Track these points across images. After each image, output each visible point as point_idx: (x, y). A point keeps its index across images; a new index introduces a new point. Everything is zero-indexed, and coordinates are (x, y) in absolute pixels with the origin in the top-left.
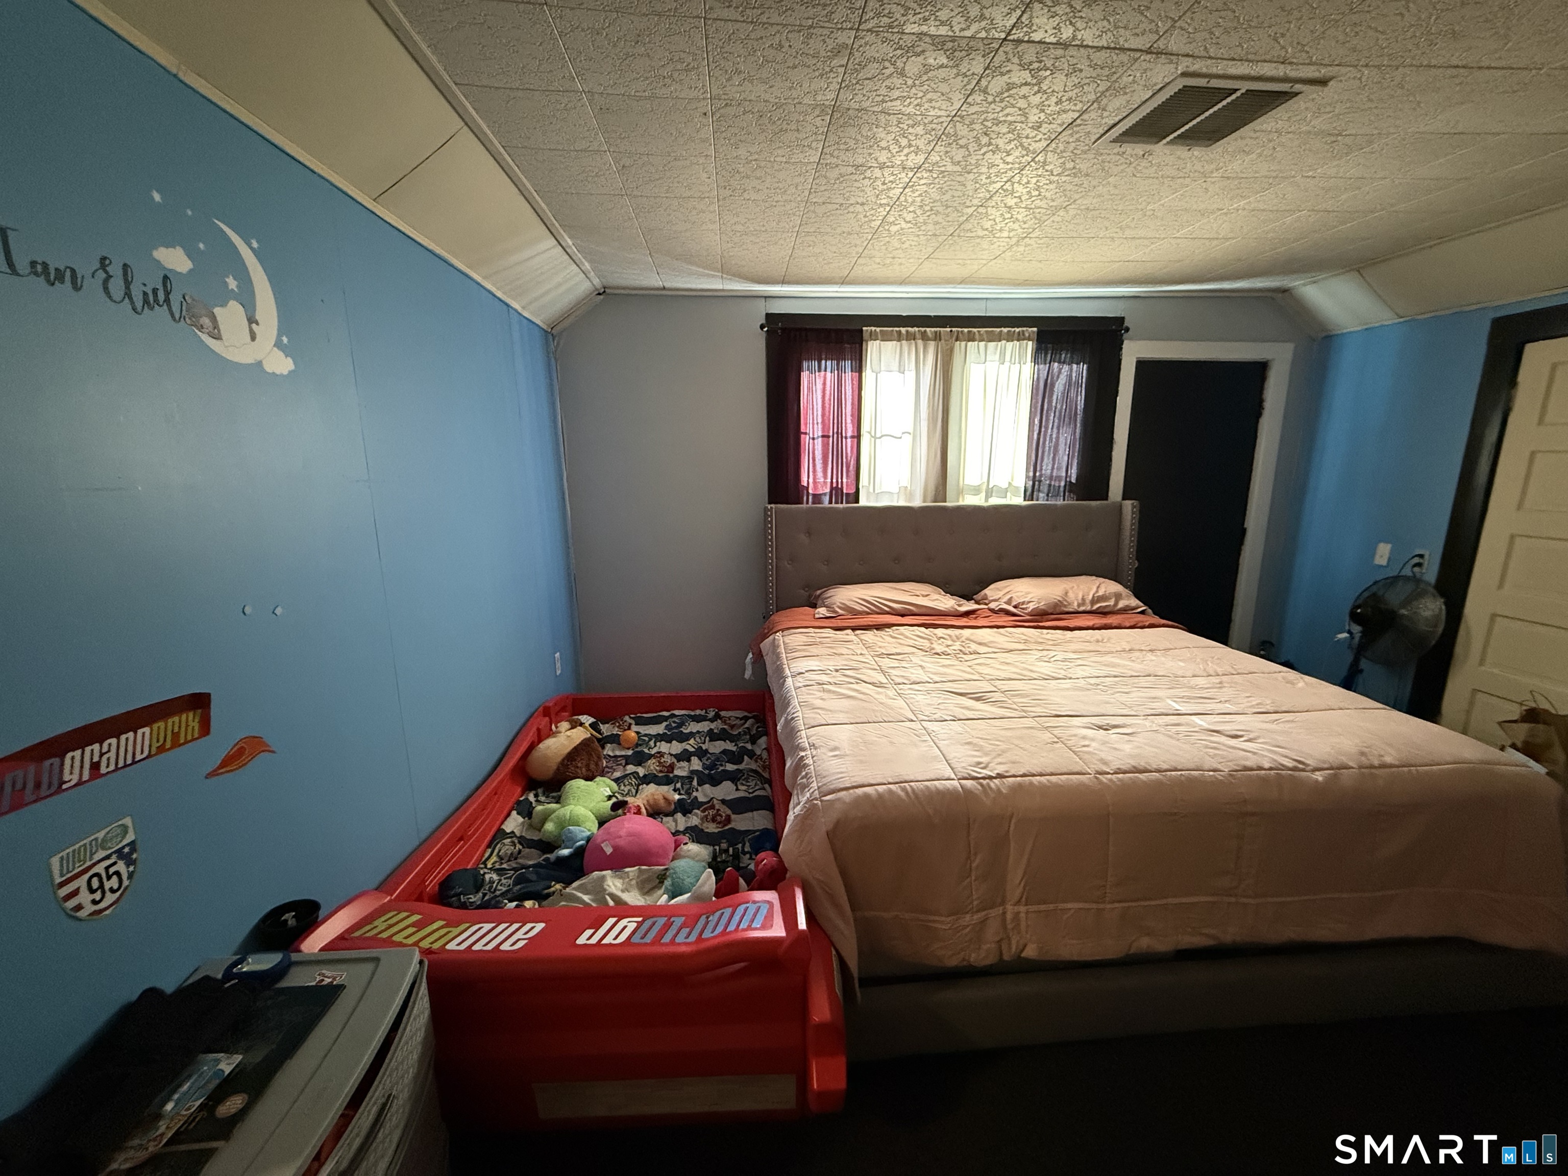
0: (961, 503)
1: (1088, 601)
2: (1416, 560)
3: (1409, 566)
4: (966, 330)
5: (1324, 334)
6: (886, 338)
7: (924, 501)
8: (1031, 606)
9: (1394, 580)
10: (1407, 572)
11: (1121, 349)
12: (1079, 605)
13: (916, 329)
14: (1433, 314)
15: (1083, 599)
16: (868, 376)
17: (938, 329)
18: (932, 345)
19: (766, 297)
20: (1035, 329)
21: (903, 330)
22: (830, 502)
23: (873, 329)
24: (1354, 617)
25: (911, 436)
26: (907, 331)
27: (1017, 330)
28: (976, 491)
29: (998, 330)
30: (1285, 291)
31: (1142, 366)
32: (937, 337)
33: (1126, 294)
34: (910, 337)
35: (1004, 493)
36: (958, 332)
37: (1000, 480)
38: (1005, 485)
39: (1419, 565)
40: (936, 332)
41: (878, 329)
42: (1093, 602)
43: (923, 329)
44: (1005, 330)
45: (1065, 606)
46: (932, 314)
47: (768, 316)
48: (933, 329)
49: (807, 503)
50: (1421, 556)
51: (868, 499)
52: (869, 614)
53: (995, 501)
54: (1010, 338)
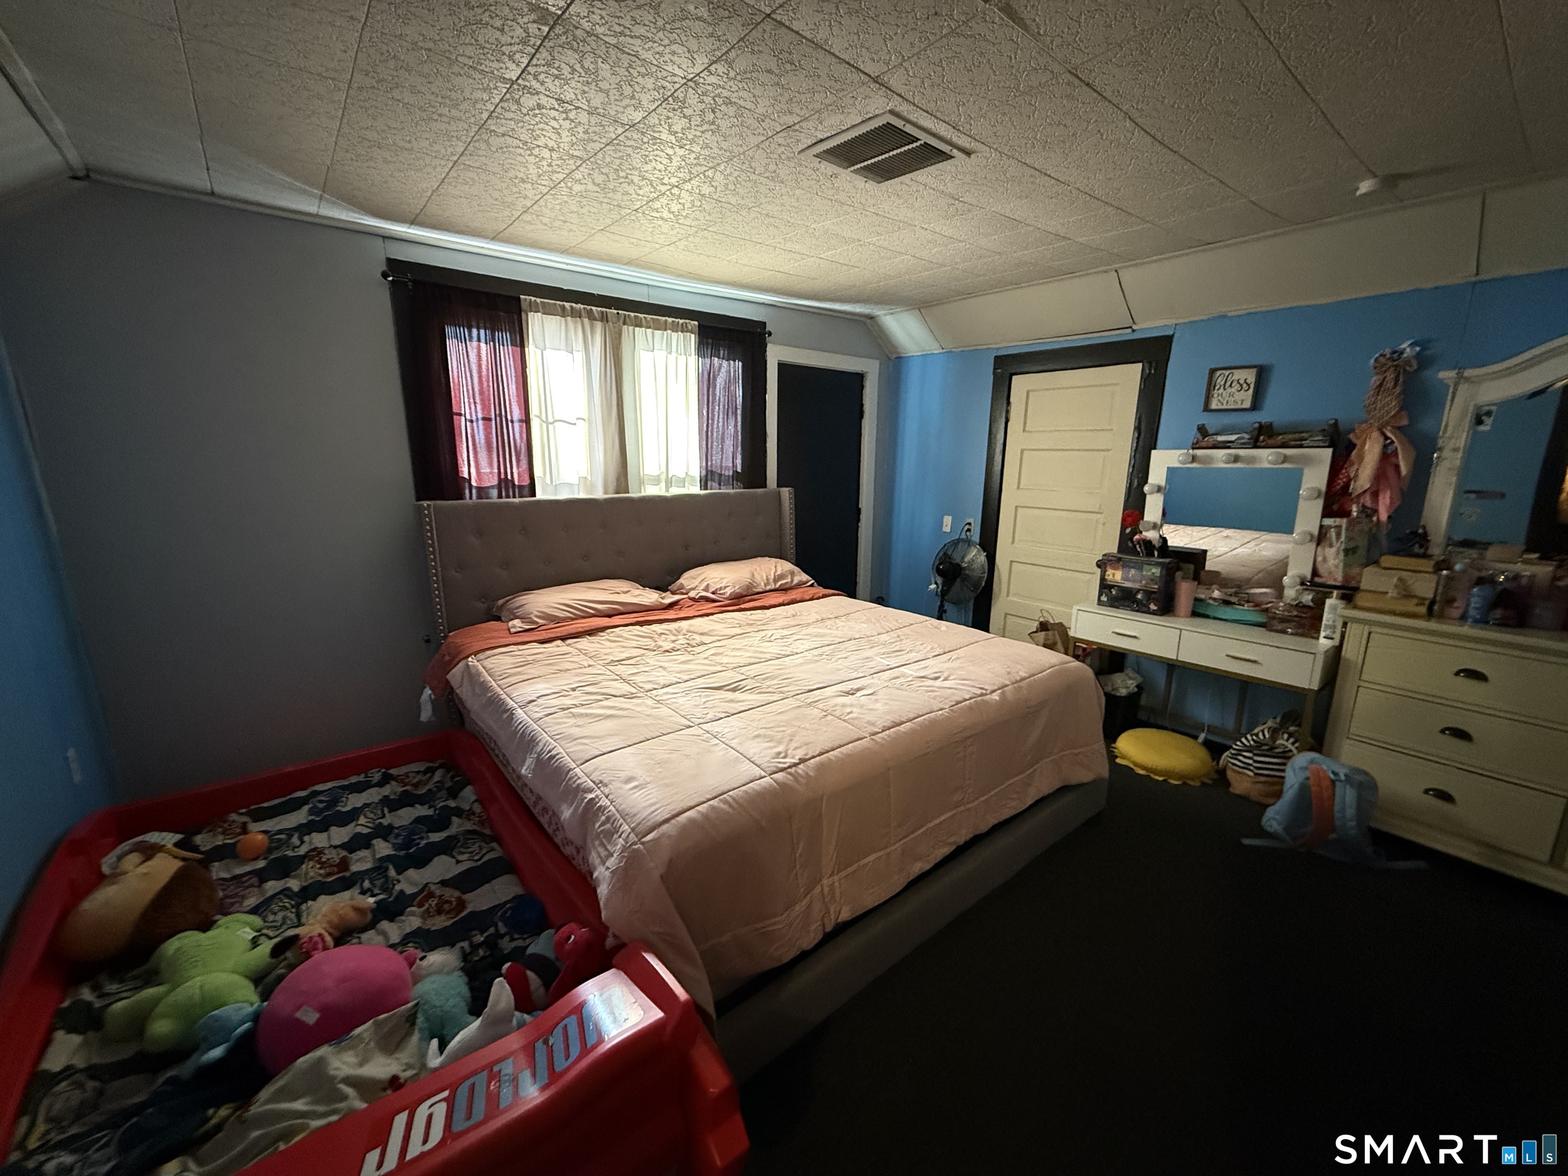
0: (643, 494)
1: (771, 581)
2: (967, 527)
3: (964, 533)
4: (632, 314)
5: (894, 356)
6: (548, 311)
7: (606, 493)
8: (728, 591)
9: (956, 543)
10: (963, 536)
11: (766, 351)
12: (765, 585)
13: (582, 306)
14: (960, 349)
15: (768, 579)
16: (532, 352)
17: (604, 309)
18: (599, 325)
19: (384, 237)
20: (696, 323)
21: (567, 305)
22: (500, 496)
23: (533, 299)
24: (939, 572)
25: (586, 424)
26: (571, 307)
27: (681, 321)
28: (656, 481)
29: (664, 318)
30: (872, 318)
31: (783, 367)
32: (604, 318)
33: (762, 301)
34: (576, 314)
35: (682, 482)
36: (625, 315)
37: (678, 470)
38: (682, 475)
39: (969, 530)
40: (602, 313)
41: (538, 300)
42: (775, 581)
43: (589, 307)
44: (670, 320)
45: (755, 587)
46: (595, 293)
47: (391, 262)
48: (599, 309)
49: (471, 498)
50: (969, 524)
51: (544, 492)
52: (572, 619)
53: (675, 491)
54: (675, 328)
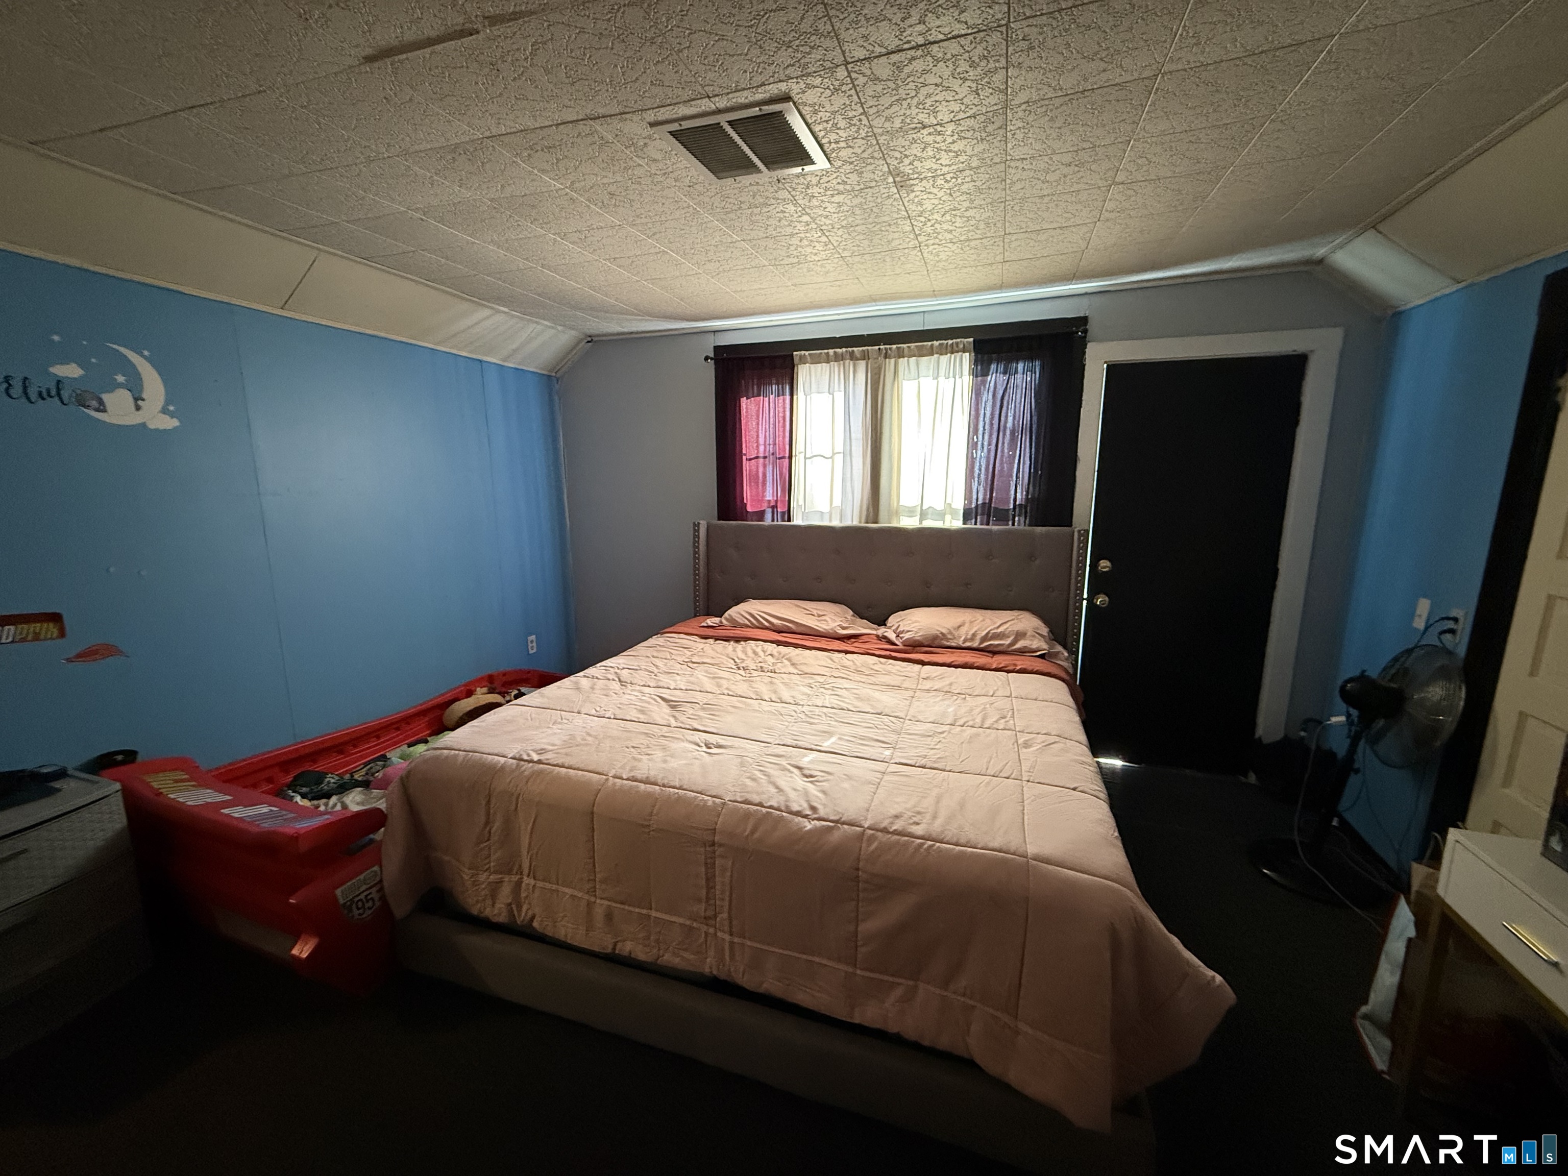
0: (894, 524)
2: (1450, 625)
4: (894, 346)
5: (1390, 312)
6: (816, 361)
7: (860, 522)
11: (1084, 353)
13: (844, 350)
16: (800, 397)
17: (866, 348)
18: (862, 365)
19: (714, 332)
20: (971, 340)
21: (831, 351)
22: (773, 520)
23: (803, 352)
25: (842, 455)
26: (835, 352)
27: (950, 342)
28: (911, 512)
29: (930, 343)
30: (1321, 261)
32: (865, 357)
33: (1089, 291)
34: (838, 358)
35: (941, 515)
36: (886, 349)
37: (934, 501)
38: (940, 506)
39: (1451, 633)
40: (863, 351)
41: (807, 353)
43: (850, 349)
44: (936, 343)
46: (865, 333)
47: (717, 349)
48: (861, 349)
50: (1456, 620)
51: (798, 518)
53: (929, 523)
54: (942, 351)
